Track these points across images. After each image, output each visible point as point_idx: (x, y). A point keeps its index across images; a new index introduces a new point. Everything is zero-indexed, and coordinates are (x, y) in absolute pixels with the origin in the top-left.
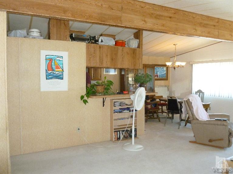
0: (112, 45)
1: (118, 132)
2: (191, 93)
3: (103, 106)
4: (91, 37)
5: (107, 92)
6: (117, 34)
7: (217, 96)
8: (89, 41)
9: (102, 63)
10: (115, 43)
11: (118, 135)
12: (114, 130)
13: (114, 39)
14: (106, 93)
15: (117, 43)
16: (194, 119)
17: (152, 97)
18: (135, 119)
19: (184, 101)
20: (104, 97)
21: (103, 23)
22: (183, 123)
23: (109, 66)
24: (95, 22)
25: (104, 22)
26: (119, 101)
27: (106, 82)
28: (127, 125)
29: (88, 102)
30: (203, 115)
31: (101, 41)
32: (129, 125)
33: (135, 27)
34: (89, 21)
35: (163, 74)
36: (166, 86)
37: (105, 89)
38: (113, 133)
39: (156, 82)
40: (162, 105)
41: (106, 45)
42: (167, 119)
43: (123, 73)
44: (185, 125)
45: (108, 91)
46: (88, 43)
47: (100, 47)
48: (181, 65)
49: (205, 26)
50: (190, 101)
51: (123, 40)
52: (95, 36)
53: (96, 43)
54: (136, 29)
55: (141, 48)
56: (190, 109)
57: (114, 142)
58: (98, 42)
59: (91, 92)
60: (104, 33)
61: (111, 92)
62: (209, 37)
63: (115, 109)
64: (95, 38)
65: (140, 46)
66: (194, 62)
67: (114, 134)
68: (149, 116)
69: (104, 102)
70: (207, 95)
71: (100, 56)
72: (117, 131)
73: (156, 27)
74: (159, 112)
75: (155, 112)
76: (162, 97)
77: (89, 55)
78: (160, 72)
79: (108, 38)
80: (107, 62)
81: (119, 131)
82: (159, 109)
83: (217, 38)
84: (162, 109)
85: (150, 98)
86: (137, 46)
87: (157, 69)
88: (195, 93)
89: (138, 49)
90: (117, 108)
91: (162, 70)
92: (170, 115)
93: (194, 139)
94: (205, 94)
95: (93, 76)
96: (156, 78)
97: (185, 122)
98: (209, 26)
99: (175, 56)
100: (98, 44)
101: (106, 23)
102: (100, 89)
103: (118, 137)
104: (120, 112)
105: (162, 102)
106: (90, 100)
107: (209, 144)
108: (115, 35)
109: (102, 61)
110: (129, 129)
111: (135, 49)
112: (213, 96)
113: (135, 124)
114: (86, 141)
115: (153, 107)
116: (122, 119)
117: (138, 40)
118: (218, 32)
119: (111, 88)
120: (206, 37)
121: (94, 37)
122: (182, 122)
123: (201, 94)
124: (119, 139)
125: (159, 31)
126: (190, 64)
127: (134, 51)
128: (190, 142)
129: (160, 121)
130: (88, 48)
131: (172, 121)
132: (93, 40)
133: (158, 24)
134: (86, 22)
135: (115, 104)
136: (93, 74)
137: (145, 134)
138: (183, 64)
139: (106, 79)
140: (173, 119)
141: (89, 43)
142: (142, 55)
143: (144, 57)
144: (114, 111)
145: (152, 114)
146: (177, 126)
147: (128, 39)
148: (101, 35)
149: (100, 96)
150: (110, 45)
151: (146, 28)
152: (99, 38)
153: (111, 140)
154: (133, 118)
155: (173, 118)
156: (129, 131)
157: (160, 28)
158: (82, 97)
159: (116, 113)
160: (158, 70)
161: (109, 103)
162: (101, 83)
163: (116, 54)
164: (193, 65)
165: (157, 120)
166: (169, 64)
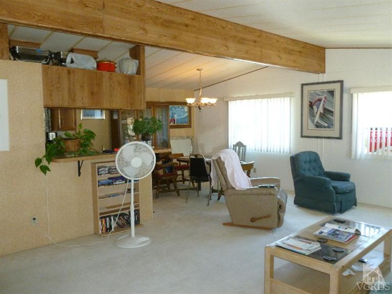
0: (91, 69)
1: (108, 219)
2: (228, 148)
3: (79, 175)
4: (51, 53)
5: (84, 151)
6: (100, 50)
7: (264, 151)
8: (48, 61)
9: (74, 100)
10: (97, 66)
11: (108, 224)
12: (100, 215)
13: (95, 58)
14: (83, 153)
15: (100, 66)
16: (228, 188)
17: (166, 157)
18: (134, 195)
19: (213, 160)
20: (80, 159)
21: (70, 30)
22: (215, 196)
23: (87, 105)
24: (55, 27)
25: (72, 28)
26: (107, 166)
27: (83, 134)
28: (120, 205)
29: (49, 170)
30: (241, 181)
31: (70, 61)
32: (124, 205)
33: (128, 40)
34: (43, 25)
35: (182, 117)
36: (188, 137)
37: (81, 145)
38: (98, 220)
39: (172, 130)
40: (183, 168)
41: (80, 69)
42: (190, 191)
43: (115, 117)
44: (219, 199)
45: (86, 149)
46: (46, 64)
47: (69, 72)
48: (209, 103)
49: (241, 41)
50: (222, 159)
51: (112, 60)
52: (60, 53)
53: (62, 65)
54: (130, 42)
55: (142, 73)
56: (222, 173)
57: (100, 236)
58: (65, 62)
59: (55, 151)
60: (76, 47)
61: (91, 150)
62: (248, 59)
63: (101, 179)
64: (60, 56)
65: (140, 71)
66: (230, 97)
67: (100, 223)
68: (160, 188)
69: (79, 168)
70: (250, 150)
71: (69, 89)
72: (105, 217)
73: (164, 41)
74: (177, 180)
75: (171, 181)
76: (182, 155)
77: (50, 86)
78: (179, 114)
79: (83, 56)
80: (82, 98)
81: (109, 217)
82: (177, 175)
83: (259, 62)
84: (183, 175)
85: (163, 158)
86: (135, 71)
87: (173, 109)
88: (232, 147)
89: (137, 75)
90: (105, 177)
91: (182, 112)
92: (196, 184)
93: (229, 220)
94: (248, 148)
95: (61, 124)
96: (172, 124)
97: (217, 194)
98: (247, 42)
99: (200, 89)
100: (65, 66)
101: (76, 31)
102: (71, 145)
103: (108, 227)
104: (109, 184)
105: (182, 164)
106: (52, 166)
107: (251, 225)
108: (97, 52)
109: (74, 97)
110: (126, 212)
111: (131, 76)
112: (258, 151)
113: (134, 203)
114: (50, 239)
115: (167, 172)
116: (114, 195)
117: (137, 61)
118: (261, 51)
119: (91, 144)
120: (244, 59)
121: (58, 54)
122: (214, 193)
123: (242, 148)
124: (108, 229)
125: (169, 47)
126: (224, 100)
127: (130, 78)
128: (224, 224)
129: (179, 195)
130: (45, 73)
131: (198, 193)
132: (56, 59)
133: (166, 35)
134: (38, 27)
135: (100, 170)
136: (61, 120)
137: (154, 218)
138: (213, 101)
139: (81, 128)
140: (200, 190)
141: (48, 64)
142: (145, 87)
143: (147, 89)
144: (99, 182)
145: (165, 185)
146: (205, 201)
147: (121, 58)
148: (72, 51)
149: (71, 157)
150: (88, 68)
151: (146, 41)
152: (67, 56)
153: (96, 233)
154: (130, 192)
155: (199, 188)
156: (126, 215)
157: (171, 42)
158: (38, 162)
159: (103, 186)
160: (174, 112)
161: (90, 170)
162: (74, 135)
163: (99, 85)
164: (229, 102)
165: (175, 193)
166: (190, 101)
